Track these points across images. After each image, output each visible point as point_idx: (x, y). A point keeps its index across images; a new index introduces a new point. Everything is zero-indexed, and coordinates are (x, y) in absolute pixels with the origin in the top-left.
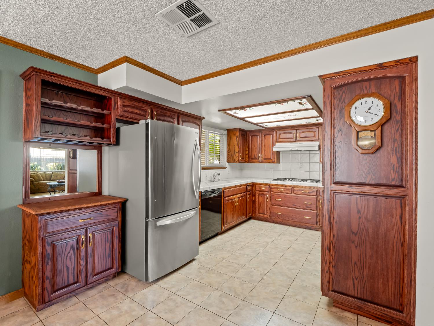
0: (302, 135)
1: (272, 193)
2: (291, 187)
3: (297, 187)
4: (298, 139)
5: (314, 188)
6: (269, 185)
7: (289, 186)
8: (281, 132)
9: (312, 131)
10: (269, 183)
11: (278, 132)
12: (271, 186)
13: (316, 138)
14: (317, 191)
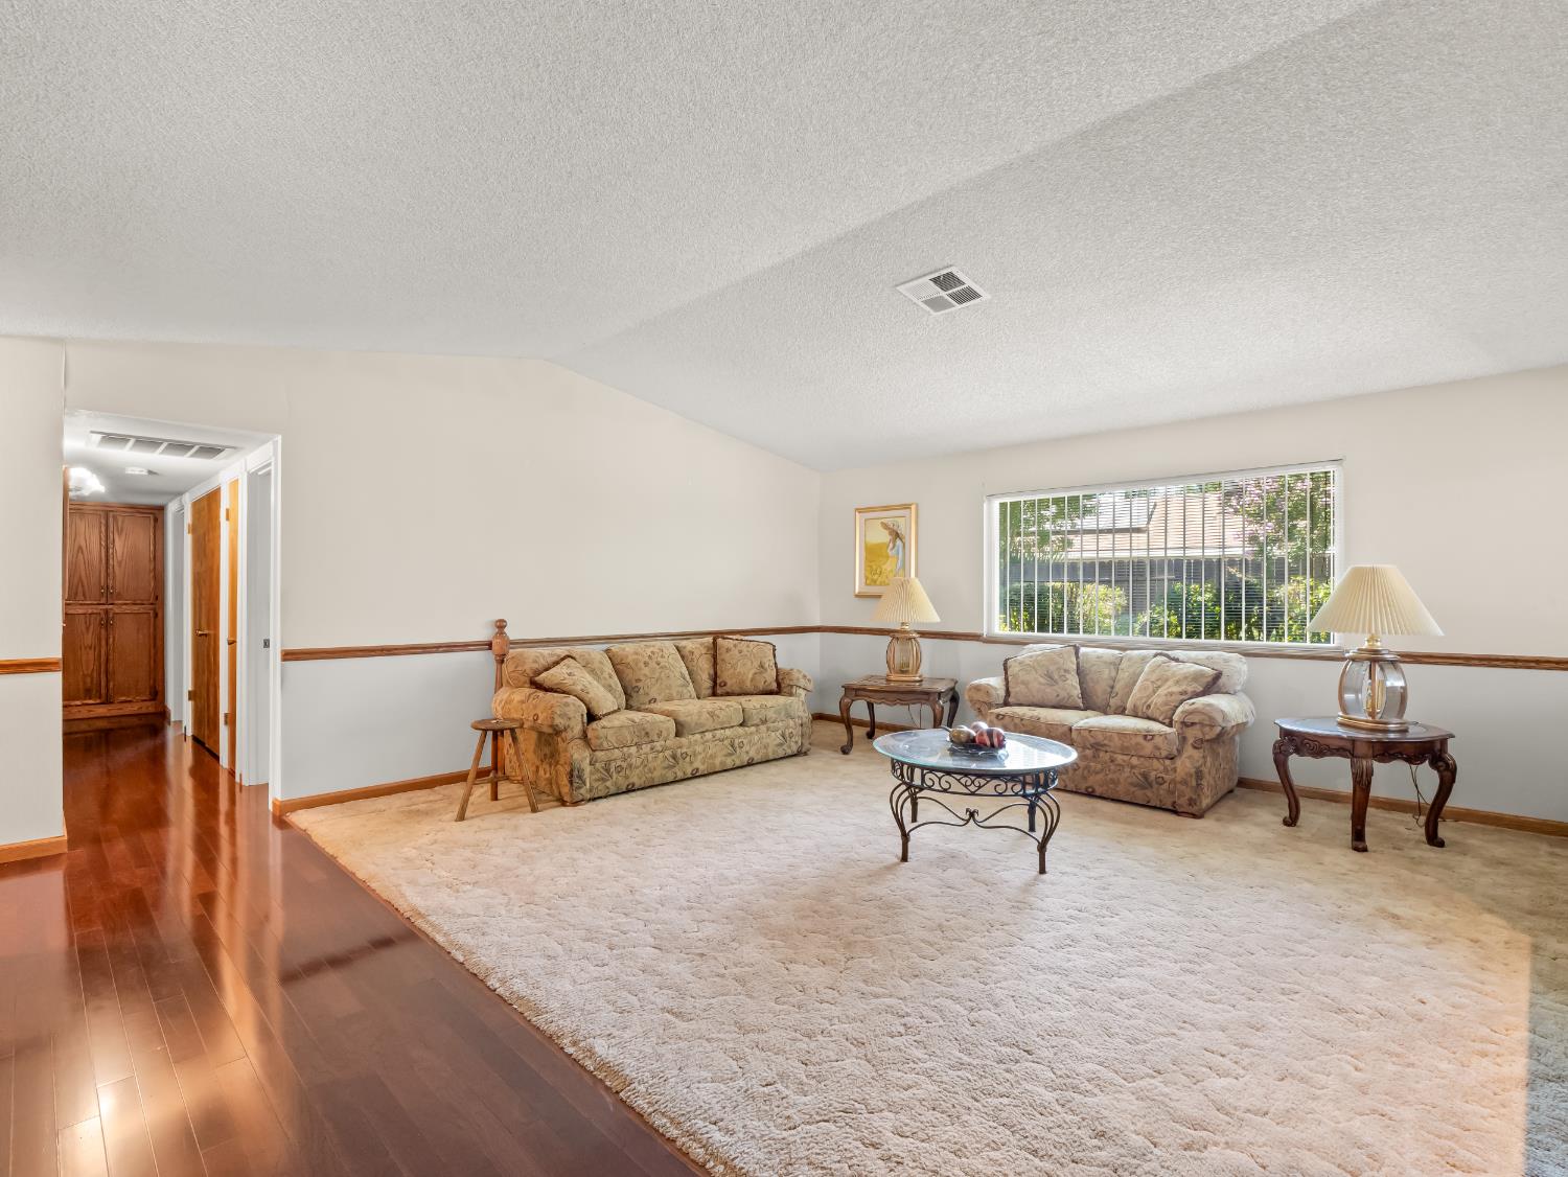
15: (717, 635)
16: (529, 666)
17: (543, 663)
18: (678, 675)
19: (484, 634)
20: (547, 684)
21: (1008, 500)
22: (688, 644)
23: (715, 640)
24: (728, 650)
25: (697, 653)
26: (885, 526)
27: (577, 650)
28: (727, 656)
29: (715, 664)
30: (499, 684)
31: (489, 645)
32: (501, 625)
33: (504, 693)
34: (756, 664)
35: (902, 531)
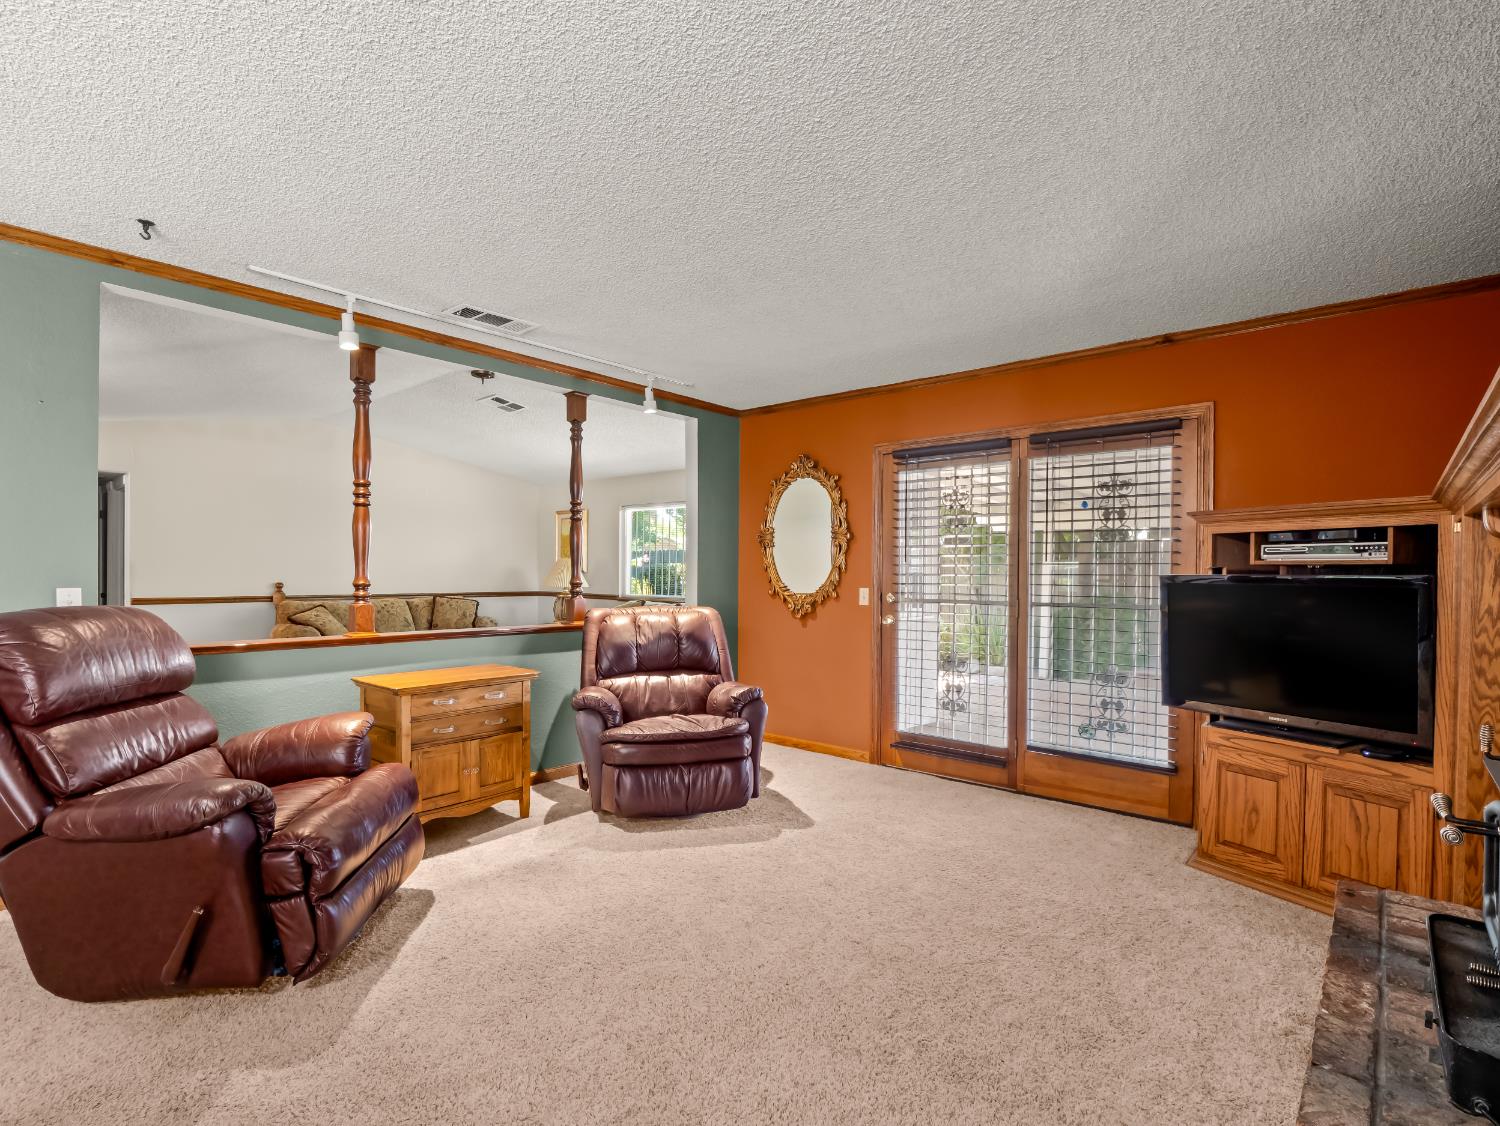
15: (435, 596)
16: (292, 610)
17: (301, 608)
18: (402, 619)
19: (266, 592)
20: (298, 620)
21: (637, 510)
22: (416, 601)
23: (434, 599)
24: (442, 604)
25: (421, 606)
27: (328, 603)
28: (440, 608)
29: (433, 613)
31: (270, 599)
32: (279, 587)
34: (460, 613)
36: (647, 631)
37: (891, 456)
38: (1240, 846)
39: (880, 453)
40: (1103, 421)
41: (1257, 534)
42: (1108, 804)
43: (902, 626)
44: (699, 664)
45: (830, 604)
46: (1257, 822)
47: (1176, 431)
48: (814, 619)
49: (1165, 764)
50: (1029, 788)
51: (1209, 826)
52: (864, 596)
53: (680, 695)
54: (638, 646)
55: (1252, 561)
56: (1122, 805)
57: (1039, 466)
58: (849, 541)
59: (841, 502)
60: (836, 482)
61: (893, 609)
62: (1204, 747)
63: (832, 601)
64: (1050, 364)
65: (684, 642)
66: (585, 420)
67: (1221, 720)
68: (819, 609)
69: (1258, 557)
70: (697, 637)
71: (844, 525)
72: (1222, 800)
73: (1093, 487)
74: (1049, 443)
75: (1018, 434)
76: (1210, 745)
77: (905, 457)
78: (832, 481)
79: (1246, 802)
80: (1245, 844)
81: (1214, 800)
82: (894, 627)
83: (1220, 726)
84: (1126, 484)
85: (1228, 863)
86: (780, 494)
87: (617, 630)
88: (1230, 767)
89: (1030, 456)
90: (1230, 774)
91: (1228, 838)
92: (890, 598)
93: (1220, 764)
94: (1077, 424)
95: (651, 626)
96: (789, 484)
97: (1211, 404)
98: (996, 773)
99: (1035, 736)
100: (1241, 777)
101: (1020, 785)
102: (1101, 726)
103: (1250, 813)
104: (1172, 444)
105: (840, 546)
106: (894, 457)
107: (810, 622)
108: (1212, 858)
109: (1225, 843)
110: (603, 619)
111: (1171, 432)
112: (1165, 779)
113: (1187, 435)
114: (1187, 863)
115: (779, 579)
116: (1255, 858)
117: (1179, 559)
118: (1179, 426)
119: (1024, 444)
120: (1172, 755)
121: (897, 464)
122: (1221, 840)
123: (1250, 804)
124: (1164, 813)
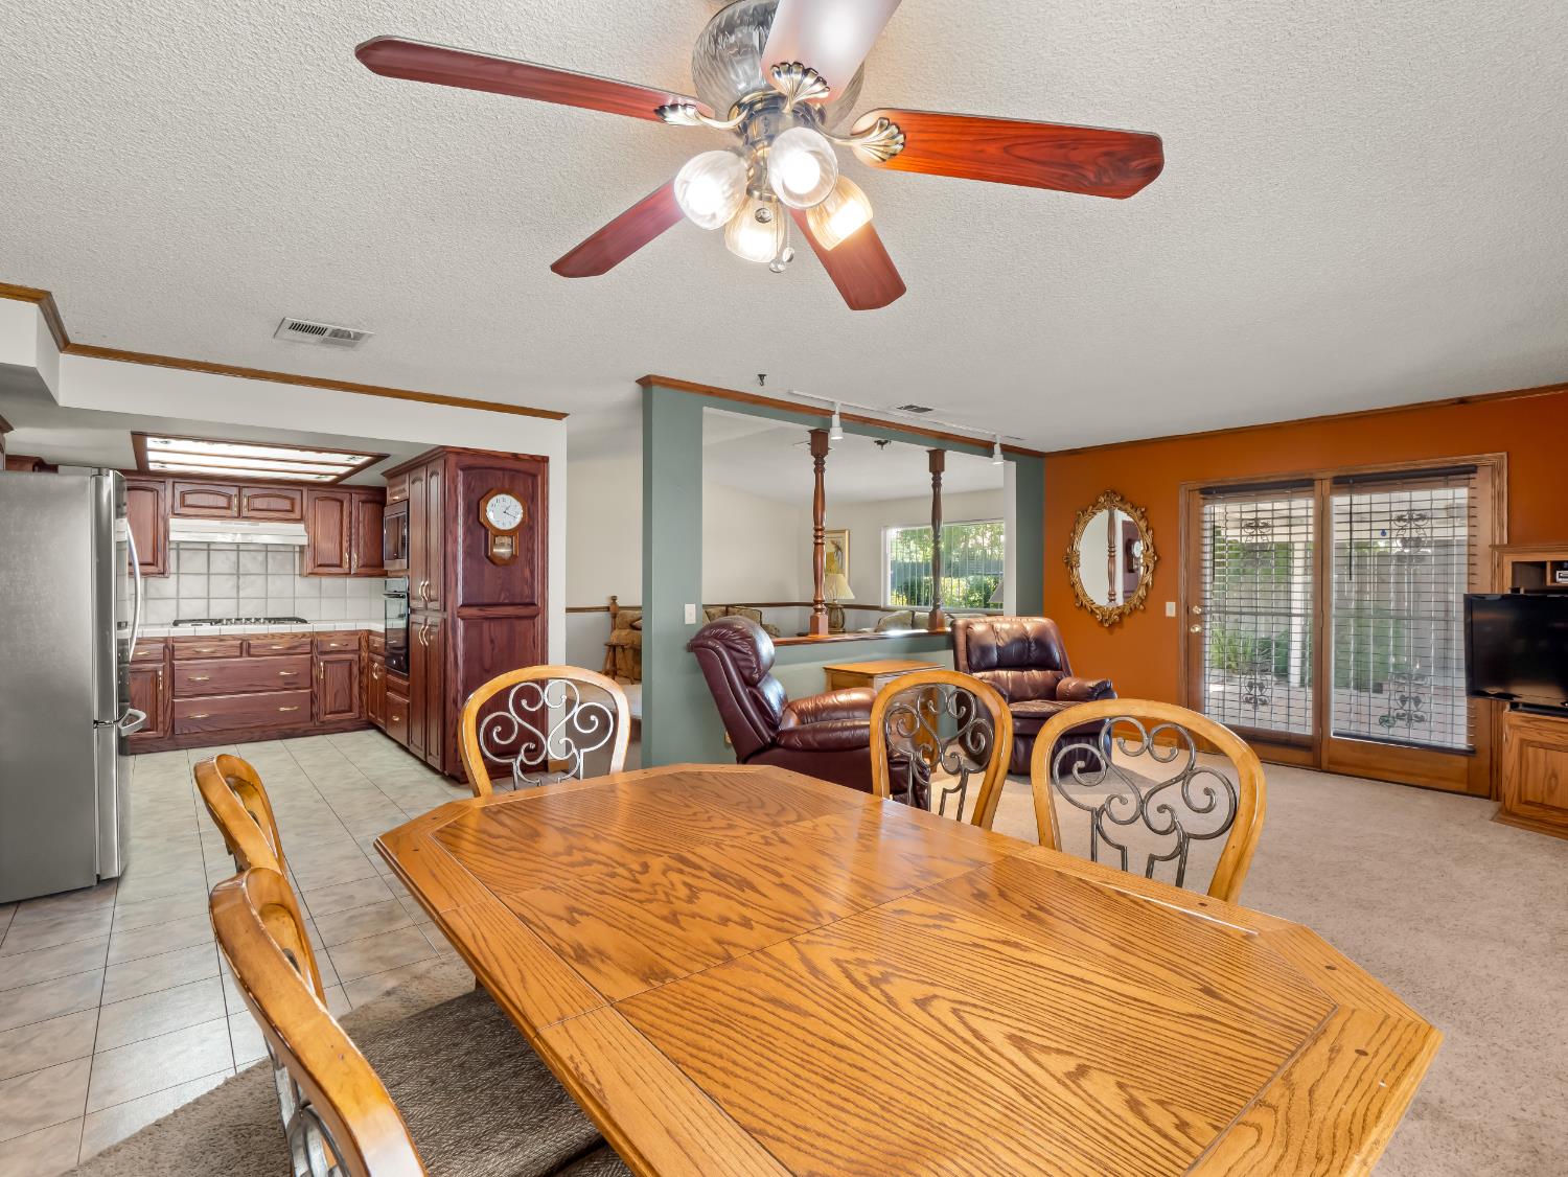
0: (259, 503)
1: (175, 662)
2: (239, 639)
3: (257, 637)
4: (245, 512)
5: (304, 635)
6: (165, 640)
7: (234, 638)
8: (188, 487)
9: (286, 498)
10: (166, 635)
11: (176, 485)
12: (170, 643)
13: (297, 515)
14: (312, 643)
15: (727, 606)
16: (629, 619)
17: (635, 617)
19: (605, 603)
25: (717, 614)
26: (833, 543)
30: (614, 628)
31: (608, 609)
32: (614, 599)
33: (616, 632)
35: (841, 545)
36: (1004, 636)
37: (1197, 492)
38: (1542, 805)
39: (1186, 489)
40: (1400, 466)
41: (1553, 563)
42: (1412, 780)
43: (1208, 633)
44: (1045, 663)
45: (1138, 615)
46: (1557, 785)
47: (1472, 476)
48: (1121, 627)
49: (1464, 747)
50: (1333, 768)
51: (1512, 789)
52: (1171, 609)
53: (1035, 686)
54: (998, 647)
55: (1549, 583)
56: (1422, 781)
57: (1340, 502)
58: (1155, 563)
59: (1147, 530)
60: (1142, 513)
61: (1200, 619)
62: (1506, 728)
63: (1139, 613)
64: (1350, 419)
65: (1033, 644)
66: (943, 470)
67: (1520, 708)
68: (1125, 620)
69: (1554, 580)
70: (1041, 642)
71: (1151, 550)
72: (1524, 768)
73: (1391, 520)
74: (1349, 482)
75: (1322, 476)
76: (1511, 726)
77: (1212, 492)
78: (1139, 512)
79: (1546, 769)
80: (1546, 802)
81: (1517, 768)
82: (1201, 635)
83: (1521, 711)
84: (1422, 518)
85: (1529, 818)
86: (1086, 523)
87: (981, 636)
88: (1530, 743)
89: (1332, 493)
90: (1530, 750)
91: (1530, 798)
92: (1197, 610)
93: (1523, 742)
94: (1377, 468)
95: (1007, 632)
96: (1095, 514)
97: (1505, 454)
98: (1300, 756)
99: (1336, 724)
100: (1541, 752)
101: (1325, 765)
102: (1400, 717)
103: (1550, 778)
104: (1467, 486)
105: (1148, 567)
106: (1202, 493)
107: (1117, 631)
108: (1515, 815)
109: (1527, 803)
110: (968, 626)
111: (1466, 476)
112: (1464, 761)
113: (1482, 479)
114: (1492, 820)
115: (1085, 595)
116: (1555, 813)
117: (1474, 579)
118: (1475, 472)
119: (1327, 484)
120: (1470, 739)
121: (1204, 499)
122: (1523, 800)
123: (1550, 772)
124: (1463, 788)
